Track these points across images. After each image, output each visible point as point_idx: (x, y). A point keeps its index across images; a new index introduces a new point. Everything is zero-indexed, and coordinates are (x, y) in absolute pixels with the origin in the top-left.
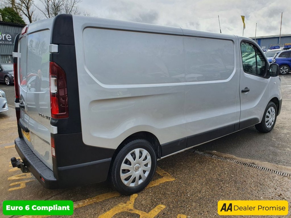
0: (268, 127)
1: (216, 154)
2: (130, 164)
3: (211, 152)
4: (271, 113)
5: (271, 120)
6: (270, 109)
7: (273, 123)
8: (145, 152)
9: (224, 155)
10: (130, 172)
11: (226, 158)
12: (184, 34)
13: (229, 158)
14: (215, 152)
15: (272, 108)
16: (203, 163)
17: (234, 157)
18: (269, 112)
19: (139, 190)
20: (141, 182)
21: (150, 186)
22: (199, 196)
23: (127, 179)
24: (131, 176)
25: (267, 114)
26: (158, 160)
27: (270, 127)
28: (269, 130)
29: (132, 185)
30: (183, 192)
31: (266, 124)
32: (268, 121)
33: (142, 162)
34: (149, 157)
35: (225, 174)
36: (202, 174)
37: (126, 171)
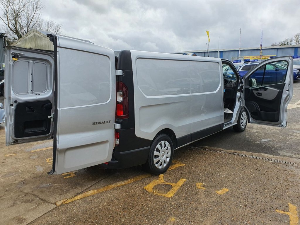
0: (242, 127)
1: (207, 148)
2: (159, 152)
3: (203, 147)
4: (244, 117)
5: (244, 122)
6: (243, 114)
7: (245, 124)
8: (167, 143)
9: (214, 149)
10: (159, 157)
11: (216, 151)
12: (190, 60)
13: (218, 150)
14: (207, 146)
15: (245, 112)
16: (200, 154)
17: (222, 149)
18: (243, 116)
19: (164, 171)
20: (165, 165)
21: (169, 169)
22: (206, 173)
23: (157, 163)
24: (159, 160)
25: (242, 117)
26: (174, 150)
27: (244, 127)
28: (243, 130)
29: (160, 167)
30: (194, 172)
31: (241, 125)
32: (242, 122)
33: (166, 151)
34: (169, 148)
35: (219, 160)
36: (203, 161)
37: (157, 157)
